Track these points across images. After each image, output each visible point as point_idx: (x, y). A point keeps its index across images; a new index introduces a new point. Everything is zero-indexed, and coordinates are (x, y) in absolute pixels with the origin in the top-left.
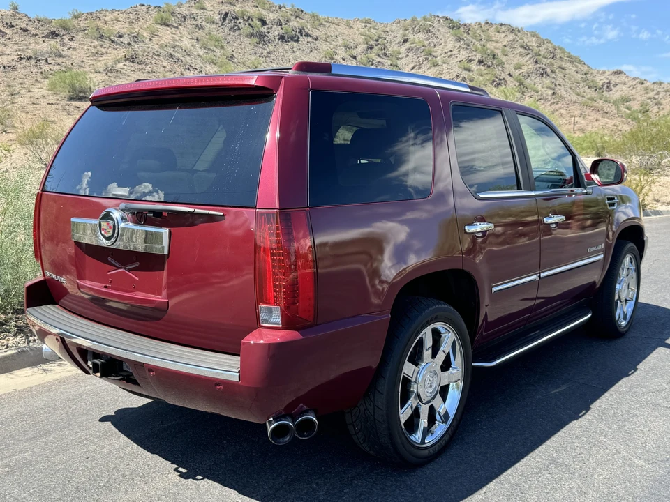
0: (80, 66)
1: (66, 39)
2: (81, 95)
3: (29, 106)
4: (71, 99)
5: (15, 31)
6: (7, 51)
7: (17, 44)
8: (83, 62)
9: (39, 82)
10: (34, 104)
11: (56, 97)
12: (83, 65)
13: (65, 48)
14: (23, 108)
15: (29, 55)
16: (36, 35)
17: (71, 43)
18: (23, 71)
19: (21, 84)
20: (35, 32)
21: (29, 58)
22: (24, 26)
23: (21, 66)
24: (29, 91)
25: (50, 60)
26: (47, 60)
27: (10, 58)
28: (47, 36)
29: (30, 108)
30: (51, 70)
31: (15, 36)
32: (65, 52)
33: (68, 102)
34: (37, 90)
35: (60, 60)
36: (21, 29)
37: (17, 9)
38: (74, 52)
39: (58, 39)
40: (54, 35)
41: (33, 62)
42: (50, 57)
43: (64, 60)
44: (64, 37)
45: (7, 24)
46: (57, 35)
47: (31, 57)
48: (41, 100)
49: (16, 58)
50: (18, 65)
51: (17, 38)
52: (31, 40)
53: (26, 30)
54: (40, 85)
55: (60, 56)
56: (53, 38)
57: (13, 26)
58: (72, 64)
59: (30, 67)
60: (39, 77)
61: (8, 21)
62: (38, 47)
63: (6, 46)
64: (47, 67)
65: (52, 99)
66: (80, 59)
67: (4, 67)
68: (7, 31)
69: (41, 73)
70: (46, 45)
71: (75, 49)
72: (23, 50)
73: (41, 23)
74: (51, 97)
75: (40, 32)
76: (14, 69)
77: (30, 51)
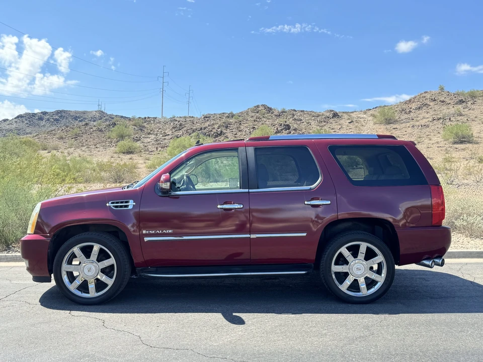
0: (473, 120)
2: (464, 139)
3: (425, 149)
4: (455, 143)
5: (436, 103)
6: (427, 116)
7: (435, 111)
8: (476, 117)
9: (440, 133)
10: (428, 148)
11: (445, 142)
12: (476, 119)
13: (466, 110)
15: (439, 117)
16: (449, 104)
17: (472, 106)
18: (433, 127)
19: (428, 136)
20: (449, 102)
22: (442, 99)
23: (433, 124)
24: (430, 140)
25: (452, 119)
26: (450, 119)
27: (427, 120)
28: (456, 104)
30: (451, 125)
31: (435, 106)
32: (466, 112)
33: (451, 145)
34: (436, 139)
35: (459, 118)
36: (440, 101)
37: (443, 89)
38: (472, 112)
39: (464, 104)
40: (461, 102)
41: (441, 121)
42: (454, 116)
43: (462, 117)
44: (468, 103)
45: (432, 99)
46: (463, 102)
47: (440, 118)
48: (435, 145)
49: (431, 119)
50: (431, 124)
51: (436, 107)
52: (445, 107)
53: (443, 102)
54: (439, 135)
55: (461, 115)
56: (460, 104)
57: (435, 100)
58: (467, 120)
59: (439, 124)
60: (441, 131)
61: (433, 98)
62: (448, 111)
63: (428, 112)
64: (449, 123)
65: (442, 144)
66: (475, 116)
67: (422, 126)
68: (431, 104)
69: (444, 127)
70: (452, 110)
71: (473, 109)
72: (437, 114)
73: (455, 96)
74: (442, 142)
75: (453, 101)
76: (428, 126)
77: (441, 114)
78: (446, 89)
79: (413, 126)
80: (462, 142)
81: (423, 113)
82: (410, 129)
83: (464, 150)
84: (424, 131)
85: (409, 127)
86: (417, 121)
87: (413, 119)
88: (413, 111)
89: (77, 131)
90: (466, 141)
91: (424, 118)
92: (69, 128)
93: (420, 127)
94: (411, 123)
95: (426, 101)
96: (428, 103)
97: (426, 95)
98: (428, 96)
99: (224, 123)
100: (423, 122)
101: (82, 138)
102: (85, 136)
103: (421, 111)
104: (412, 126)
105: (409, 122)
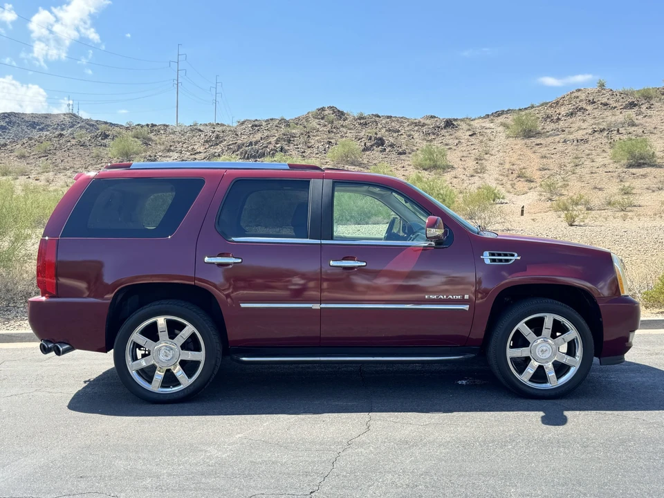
0: (651, 133)
1: (644, 107)
2: (642, 161)
3: (587, 176)
4: (630, 166)
5: (596, 106)
6: (584, 125)
7: (595, 118)
8: (655, 128)
9: (606, 152)
10: (592, 173)
11: (615, 165)
12: (655, 131)
13: (640, 117)
14: (581, 179)
15: (602, 127)
16: (615, 107)
17: (649, 111)
18: (594, 143)
19: (588, 155)
20: (614, 105)
21: (602, 131)
22: (605, 100)
23: (594, 138)
24: (593, 162)
25: (622, 130)
26: (618, 131)
27: (585, 132)
28: (625, 108)
29: (588, 177)
30: (620, 139)
31: (595, 111)
32: (640, 120)
33: (626, 170)
34: (601, 160)
35: (631, 129)
36: (601, 104)
37: (603, 86)
38: (648, 120)
39: (636, 109)
40: (632, 105)
41: (605, 133)
42: (623, 127)
43: (636, 128)
44: (642, 106)
45: (589, 101)
46: (635, 105)
47: (604, 129)
48: (601, 169)
49: (590, 131)
50: (591, 138)
51: (597, 113)
52: (608, 113)
53: (606, 104)
54: (605, 155)
55: (633, 125)
56: (630, 109)
57: (595, 102)
58: (643, 132)
59: (602, 139)
60: (607, 148)
61: (591, 98)
62: (613, 119)
63: (584, 121)
64: (618, 137)
65: (611, 167)
66: (653, 126)
67: (578, 141)
68: (589, 108)
69: (610, 143)
70: (620, 117)
71: (650, 116)
72: (599, 124)
73: (622, 96)
74: (611, 165)
75: (620, 104)
76: (586, 141)
77: (605, 124)
78: (608, 87)
79: (565, 141)
80: (639, 166)
81: (577, 121)
82: (560, 145)
83: (644, 176)
84: (582, 147)
85: (559, 142)
86: (570, 133)
87: (563, 131)
88: (563, 118)
89: (47, 145)
90: (644, 164)
91: (580, 128)
92: (33, 141)
93: (576, 142)
94: (562, 136)
95: (581, 104)
96: (584, 106)
97: (579, 94)
98: (583, 96)
99: (284, 135)
100: (579, 135)
101: (56, 157)
102: (59, 153)
103: (574, 119)
104: (562, 140)
105: (558, 135)
